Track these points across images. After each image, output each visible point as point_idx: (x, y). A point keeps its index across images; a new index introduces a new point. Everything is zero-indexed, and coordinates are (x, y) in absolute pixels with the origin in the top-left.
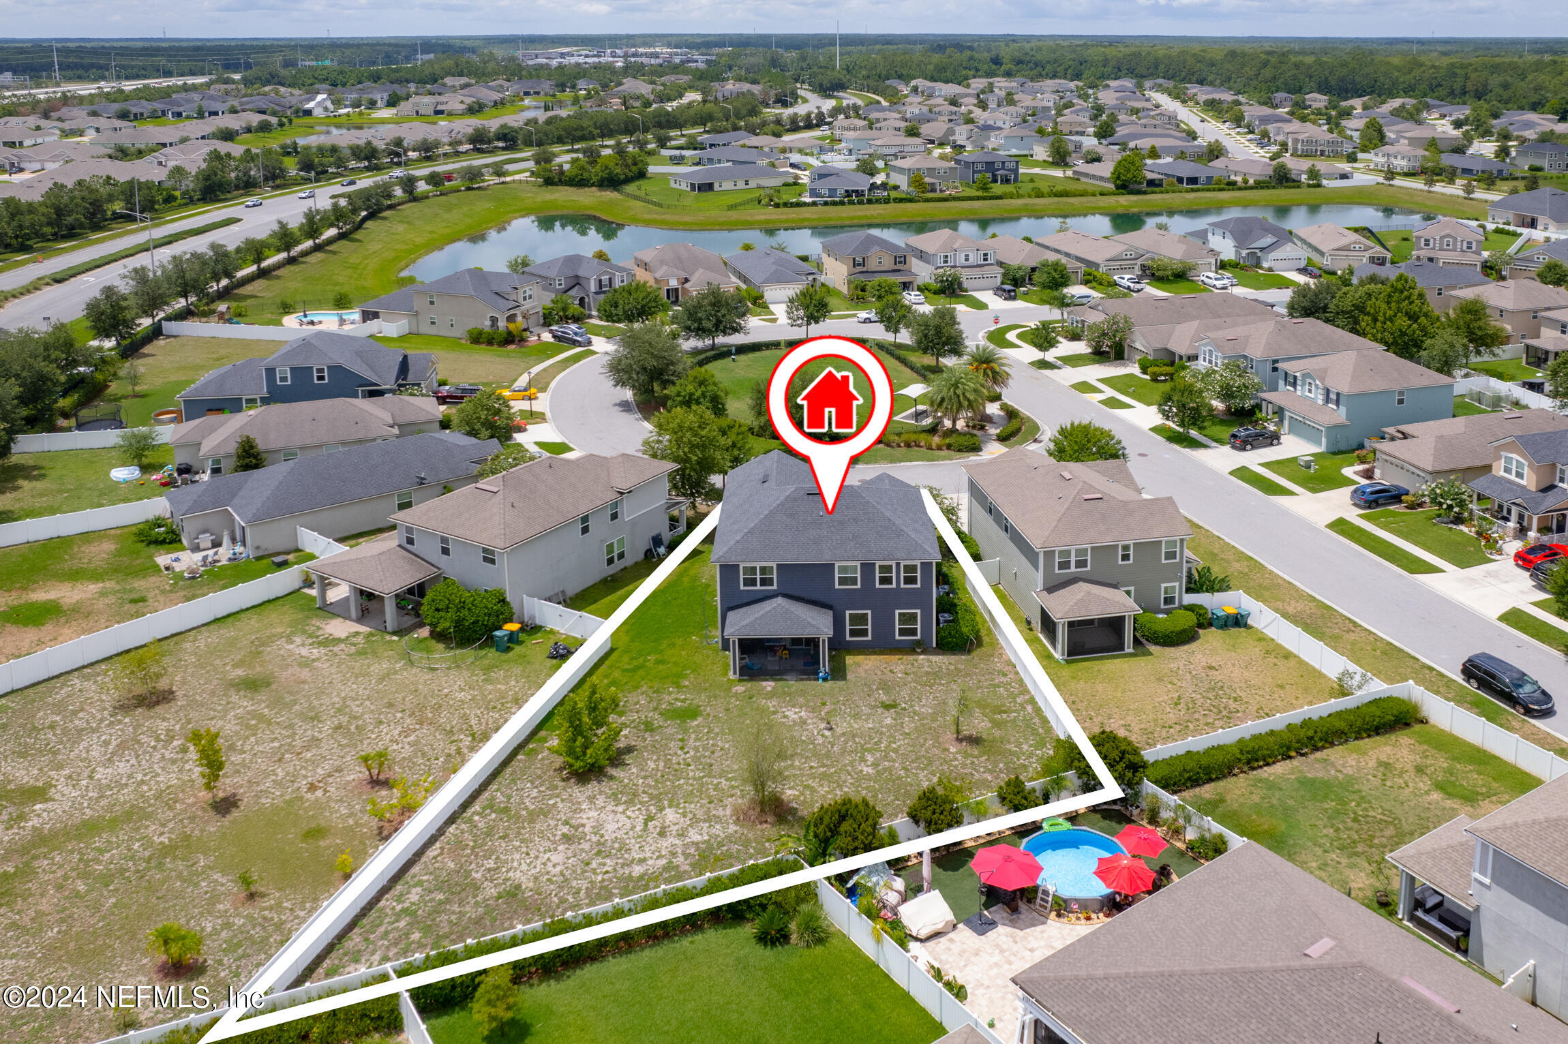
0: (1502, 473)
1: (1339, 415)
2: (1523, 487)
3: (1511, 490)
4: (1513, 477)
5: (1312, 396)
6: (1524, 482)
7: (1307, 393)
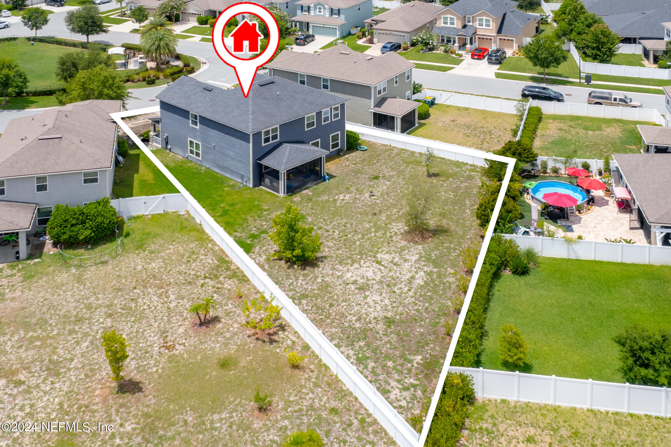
0: (442, 25)
1: (341, 20)
2: (455, 28)
3: (452, 31)
4: (449, 25)
5: (322, 14)
6: (455, 26)
7: (318, 13)
